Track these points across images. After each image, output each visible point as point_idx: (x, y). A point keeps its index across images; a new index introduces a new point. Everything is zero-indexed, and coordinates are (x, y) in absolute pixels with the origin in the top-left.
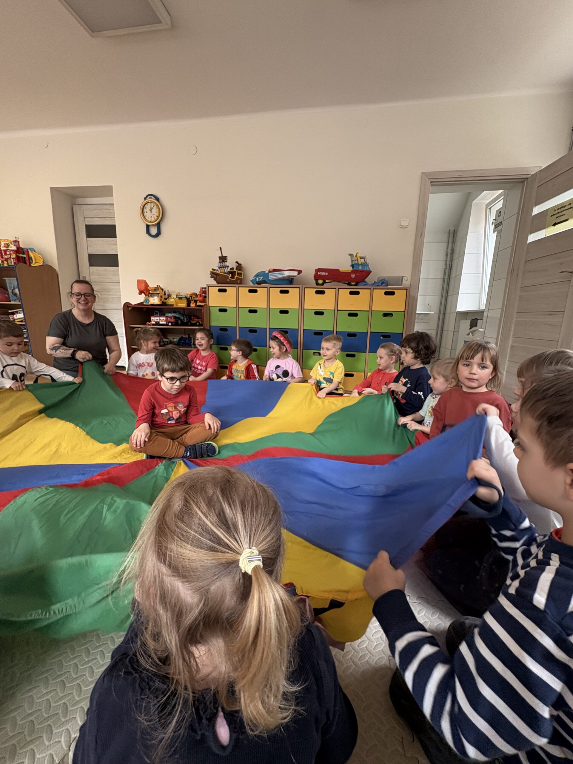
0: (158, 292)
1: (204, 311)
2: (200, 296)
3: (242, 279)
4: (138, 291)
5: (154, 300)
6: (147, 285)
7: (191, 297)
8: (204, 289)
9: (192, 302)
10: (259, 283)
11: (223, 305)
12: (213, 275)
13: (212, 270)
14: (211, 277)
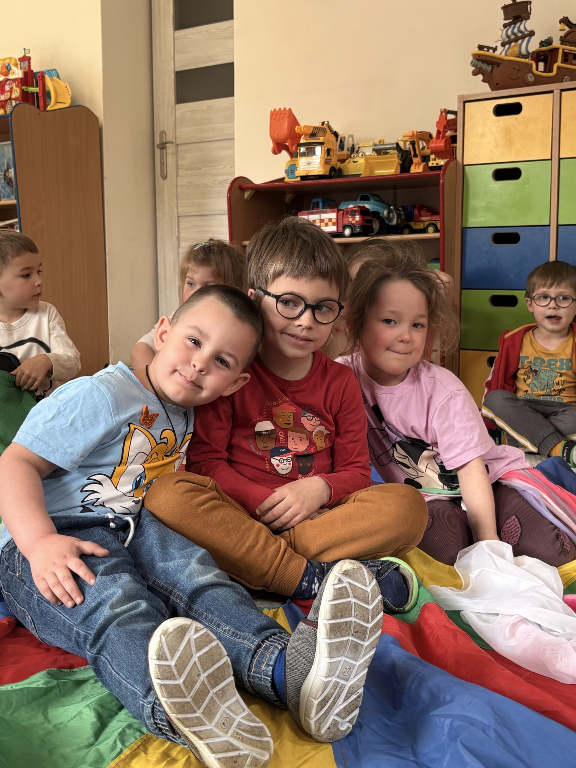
0: (321, 140)
1: (446, 180)
2: (438, 137)
4: (270, 145)
5: (309, 163)
6: (294, 122)
7: (413, 143)
8: (450, 117)
9: (415, 160)
12: (480, 64)
13: (477, 51)
14: (475, 74)
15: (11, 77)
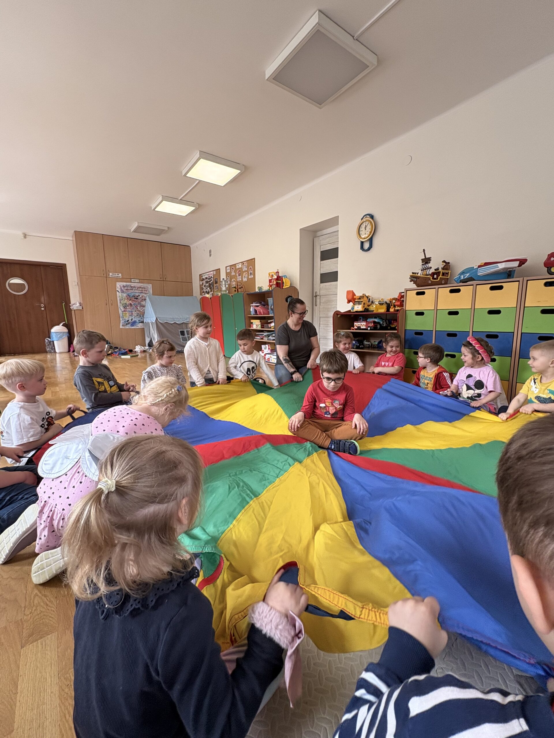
0: (362, 300)
1: (400, 315)
2: (398, 300)
3: (448, 279)
4: (347, 301)
5: (359, 307)
6: (354, 294)
7: (391, 302)
8: (402, 294)
10: (464, 281)
11: (420, 309)
12: (412, 278)
13: (411, 274)
14: (411, 281)
15: (273, 278)
